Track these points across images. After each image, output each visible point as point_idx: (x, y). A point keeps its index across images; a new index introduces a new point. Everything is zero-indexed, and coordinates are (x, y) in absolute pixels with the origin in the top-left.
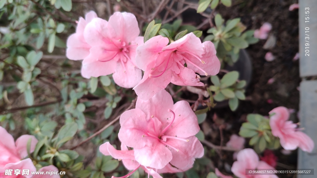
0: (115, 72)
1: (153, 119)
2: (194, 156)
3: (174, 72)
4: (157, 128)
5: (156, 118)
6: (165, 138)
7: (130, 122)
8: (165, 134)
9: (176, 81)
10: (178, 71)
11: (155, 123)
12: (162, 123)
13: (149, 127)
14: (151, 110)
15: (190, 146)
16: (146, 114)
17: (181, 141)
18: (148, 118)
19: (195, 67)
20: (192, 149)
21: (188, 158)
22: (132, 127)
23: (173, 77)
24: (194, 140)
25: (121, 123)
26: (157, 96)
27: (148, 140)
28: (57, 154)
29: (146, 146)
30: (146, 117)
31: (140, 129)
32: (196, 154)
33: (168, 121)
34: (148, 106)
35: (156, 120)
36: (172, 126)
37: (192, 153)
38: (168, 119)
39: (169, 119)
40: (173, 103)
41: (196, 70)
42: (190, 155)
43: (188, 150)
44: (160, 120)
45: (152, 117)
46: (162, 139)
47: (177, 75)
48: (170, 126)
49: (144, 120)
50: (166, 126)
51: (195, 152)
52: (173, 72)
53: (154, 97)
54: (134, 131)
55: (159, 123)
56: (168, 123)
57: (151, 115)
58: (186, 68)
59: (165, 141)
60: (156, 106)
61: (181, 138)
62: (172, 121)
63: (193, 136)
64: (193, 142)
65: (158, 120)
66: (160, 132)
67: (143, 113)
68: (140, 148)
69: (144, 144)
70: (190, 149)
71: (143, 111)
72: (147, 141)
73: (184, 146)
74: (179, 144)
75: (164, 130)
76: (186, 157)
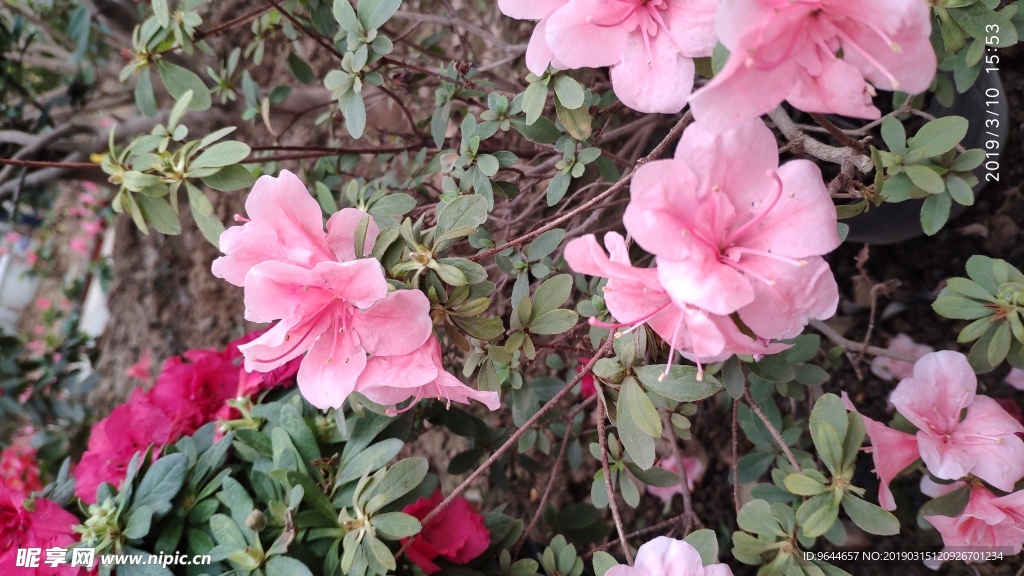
0: (619, 63)
1: (716, 197)
2: (807, 312)
3: (806, 69)
4: (720, 225)
5: (724, 195)
6: (735, 254)
7: (656, 192)
8: (739, 242)
9: (803, 95)
10: (814, 67)
11: (718, 207)
12: (737, 211)
13: (699, 216)
14: (714, 170)
15: (803, 281)
16: (699, 180)
17: (780, 263)
18: (703, 192)
19: (866, 62)
20: (808, 291)
21: (792, 313)
22: (660, 205)
23: (799, 83)
24: (818, 267)
25: (634, 190)
26: (739, 135)
27: (695, 247)
28: (433, 264)
29: (688, 259)
30: (697, 188)
31: (677, 215)
32: (813, 306)
33: (752, 210)
34: (707, 160)
35: (722, 201)
36: (763, 225)
37: (806, 301)
38: (753, 204)
39: (756, 205)
40: (777, 162)
41: (868, 70)
42: (798, 304)
43: (795, 289)
44: (732, 201)
45: (714, 188)
46: (728, 256)
47: (809, 81)
48: (756, 222)
49: (690, 193)
50: (745, 222)
51: (812, 301)
52: (801, 70)
53: (729, 136)
54: (664, 217)
55: (730, 210)
56: (751, 216)
57: (712, 183)
58: (840, 61)
59: (737, 260)
60: (730, 163)
61: (783, 256)
62: (764, 211)
63: (815, 257)
64: (814, 272)
65: (727, 200)
66: (724, 238)
67: (691, 175)
68: (672, 260)
69: (685, 252)
70: (803, 289)
71: (692, 169)
72: (690, 249)
73: (787, 277)
74: (776, 270)
75: (737, 231)
76: (786, 309)
